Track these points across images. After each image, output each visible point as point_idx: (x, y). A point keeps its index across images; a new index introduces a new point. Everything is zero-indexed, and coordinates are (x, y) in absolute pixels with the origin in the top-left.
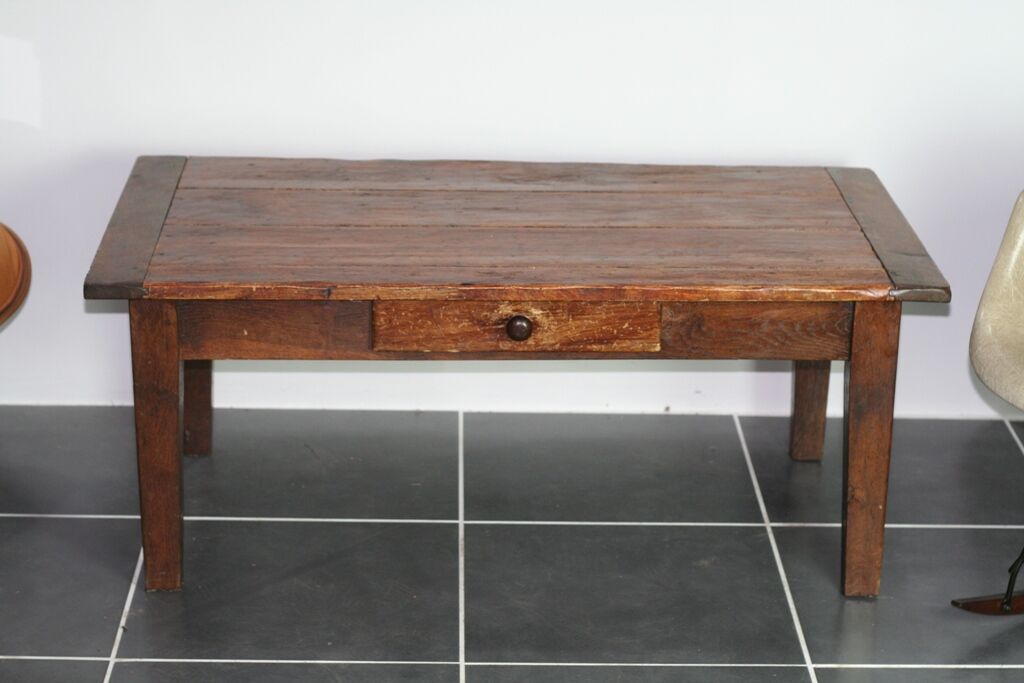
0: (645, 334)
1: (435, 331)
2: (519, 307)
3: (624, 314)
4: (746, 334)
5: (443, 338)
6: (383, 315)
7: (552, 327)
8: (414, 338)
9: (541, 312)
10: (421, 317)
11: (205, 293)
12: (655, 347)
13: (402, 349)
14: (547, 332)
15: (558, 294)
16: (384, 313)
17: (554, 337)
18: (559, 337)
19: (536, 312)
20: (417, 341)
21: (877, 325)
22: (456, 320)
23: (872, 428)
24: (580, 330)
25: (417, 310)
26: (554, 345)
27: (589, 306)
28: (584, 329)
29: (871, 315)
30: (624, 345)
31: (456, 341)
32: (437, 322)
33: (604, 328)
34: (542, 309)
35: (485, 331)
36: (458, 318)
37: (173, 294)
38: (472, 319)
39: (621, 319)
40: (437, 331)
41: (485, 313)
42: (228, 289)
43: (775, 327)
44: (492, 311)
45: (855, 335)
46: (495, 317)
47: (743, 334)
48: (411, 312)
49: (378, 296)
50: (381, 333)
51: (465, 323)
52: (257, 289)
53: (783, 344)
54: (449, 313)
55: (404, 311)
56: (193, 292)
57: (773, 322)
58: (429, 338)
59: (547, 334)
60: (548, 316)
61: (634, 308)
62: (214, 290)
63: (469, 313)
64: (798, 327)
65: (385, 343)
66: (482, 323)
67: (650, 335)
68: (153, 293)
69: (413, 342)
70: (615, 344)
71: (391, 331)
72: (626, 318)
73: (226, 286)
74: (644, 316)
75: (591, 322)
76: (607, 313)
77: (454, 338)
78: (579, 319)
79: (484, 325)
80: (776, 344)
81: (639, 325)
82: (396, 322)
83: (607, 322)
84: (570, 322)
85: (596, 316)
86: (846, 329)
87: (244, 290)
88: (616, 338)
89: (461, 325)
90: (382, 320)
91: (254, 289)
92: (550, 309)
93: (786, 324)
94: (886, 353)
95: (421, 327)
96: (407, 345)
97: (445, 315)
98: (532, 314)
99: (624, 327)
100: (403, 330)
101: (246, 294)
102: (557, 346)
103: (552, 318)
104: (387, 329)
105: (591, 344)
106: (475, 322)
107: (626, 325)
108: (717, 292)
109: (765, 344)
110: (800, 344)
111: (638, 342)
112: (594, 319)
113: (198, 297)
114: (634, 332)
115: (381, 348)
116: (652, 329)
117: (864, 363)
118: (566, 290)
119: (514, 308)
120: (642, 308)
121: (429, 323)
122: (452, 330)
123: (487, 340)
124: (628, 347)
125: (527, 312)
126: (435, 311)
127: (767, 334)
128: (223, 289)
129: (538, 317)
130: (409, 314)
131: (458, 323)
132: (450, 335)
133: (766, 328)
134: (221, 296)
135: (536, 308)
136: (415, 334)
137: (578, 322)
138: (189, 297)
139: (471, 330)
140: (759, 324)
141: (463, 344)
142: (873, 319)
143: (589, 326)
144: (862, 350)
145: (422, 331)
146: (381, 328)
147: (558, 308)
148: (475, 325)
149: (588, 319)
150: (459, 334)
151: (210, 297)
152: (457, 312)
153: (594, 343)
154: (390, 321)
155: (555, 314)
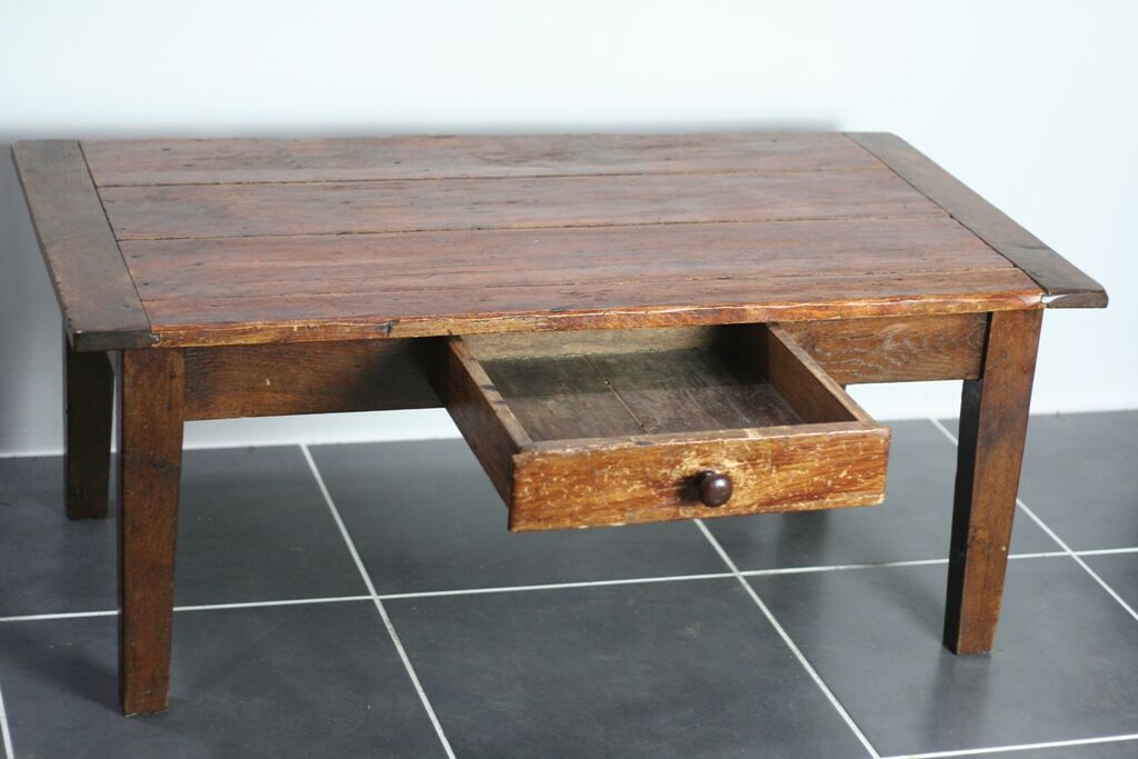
0: (866, 483)
1: (597, 500)
2: (709, 459)
3: (842, 459)
4: (865, 353)
5: (605, 508)
6: (527, 483)
7: (750, 482)
8: (567, 510)
9: (737, 464)
10: (579, 482)
11: (232, 337)
12: (877, 499)
13: (550, 526)
14: (741, 489)
15: (667, 318)
16: (529, 480)
17: (751, 495)
18: (757, 496)
19: (731, 465)
20: (571, 515)
21: (1015, 336)
22: (625, 482)
23: (1001, 457)
24: (783, 484)
25: (574, 472)
26: (750, 506)
27: (800, 451)
28: (790, 482)
29: (1009, 325)
30: (839, 499)
31: (622, 510)
32: (600, 488)
33: (816, 479)
34: (739, 461)
35: (661, 495)
36: (628, 480)
37: (190, 341)
38: (645, 479)
39: (839, 465)
40: (600, 499)
41: (664, 471)
42: (261, 330)
43: (899, 344)
44: (672, 467)
45: (990, 349)
46: (676, 475)
47: (862, 354)
48: (566, 476)
49: (449, 331)
50: (523, 507)
51: (637, 486)
52: (299, 328)
53: (907, 363)
54: (617, 474)
55: (555, 475)
56: (217, 336)
57: (897, 338)
58: (588, 509)
59: (742, 493)
60: (745, 469)
61: (857, 450)
62: (244, 332)
63: (644, 472)
64: (925, 342)
65: (528, 520)
66: (658, 484)
67: (874, 484)
68: (164, 340)
69: (564, 516)
70: (828, 500)
71: (538, 503)
72: (845, 464)
73: (259, 327)
74: (867, 460)
75: (799, 472)
76: (821, 459)
77: (622, 506)
78: (785, 470)
79: (662, 486)
80: (899, 364)
81: (860, 471)
82: (545, 491)
83: (820, 471)
84: (773, 475)
85: (808, 464)
86: (978, 342)
87: (282, 331)
88: (830, 490)
89: (629, 491)
90: (526, 490)
91: (295, 330)
92: (749, 460)
93: (912, 340)
94: (1023, 368)
95: (578, 496)
96: (557, 520)
97: (611, 477)
98: (724, 467)
99: (841, 476)
100: (552, 501)
101: (284, 336)
102: (754, 508)
103: (750, 470)
104: (531, 502)
105: (797, 501)
106: (650, 483)
107: (844, 473)
108: (850, 308)
109: (886, 364)
110: (927, 362)
111: (856, 494)
112: (803, 469)
113: (223, 343)
114: (854, 482)
115: (521, 528)
116: (876, 476)
117: (998, 382)
118: (676, 313)
119: (703, 461)
120: (865, 450)
121: (590, 489)
122: (619, 496)
123: (662, 506)
124: (844, 502)
125: (718, 465)
126: (598, 473)
127: (891, 353)
128: (255, 330)
129: (732, 471)
130: (563, 480)
131: (627, 487)
132: (616, 503)
133: (889, 346)
134: (253, 340)
135: (730, 459)
136: (568, 506)
137: (784, 474)
138: (212, 343)
139: (646, 494)
140: (881, 341)
141: (631, 514)
142: (1012, 329)
143: (799, 477)
144: (996, 366)
145: (579, 500)
146: (525, 501)
147: (759, 456)
148: (649, 487)
149: (797, 469)
150: (628, 501)
151: (238, 342)
152: (627, 471)
153: (802, 500)
154: (537, 489)
155: (754, 466)
